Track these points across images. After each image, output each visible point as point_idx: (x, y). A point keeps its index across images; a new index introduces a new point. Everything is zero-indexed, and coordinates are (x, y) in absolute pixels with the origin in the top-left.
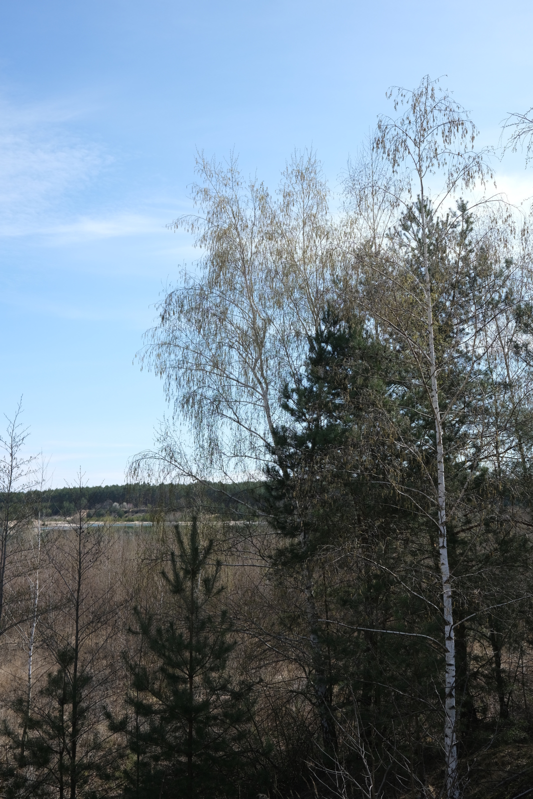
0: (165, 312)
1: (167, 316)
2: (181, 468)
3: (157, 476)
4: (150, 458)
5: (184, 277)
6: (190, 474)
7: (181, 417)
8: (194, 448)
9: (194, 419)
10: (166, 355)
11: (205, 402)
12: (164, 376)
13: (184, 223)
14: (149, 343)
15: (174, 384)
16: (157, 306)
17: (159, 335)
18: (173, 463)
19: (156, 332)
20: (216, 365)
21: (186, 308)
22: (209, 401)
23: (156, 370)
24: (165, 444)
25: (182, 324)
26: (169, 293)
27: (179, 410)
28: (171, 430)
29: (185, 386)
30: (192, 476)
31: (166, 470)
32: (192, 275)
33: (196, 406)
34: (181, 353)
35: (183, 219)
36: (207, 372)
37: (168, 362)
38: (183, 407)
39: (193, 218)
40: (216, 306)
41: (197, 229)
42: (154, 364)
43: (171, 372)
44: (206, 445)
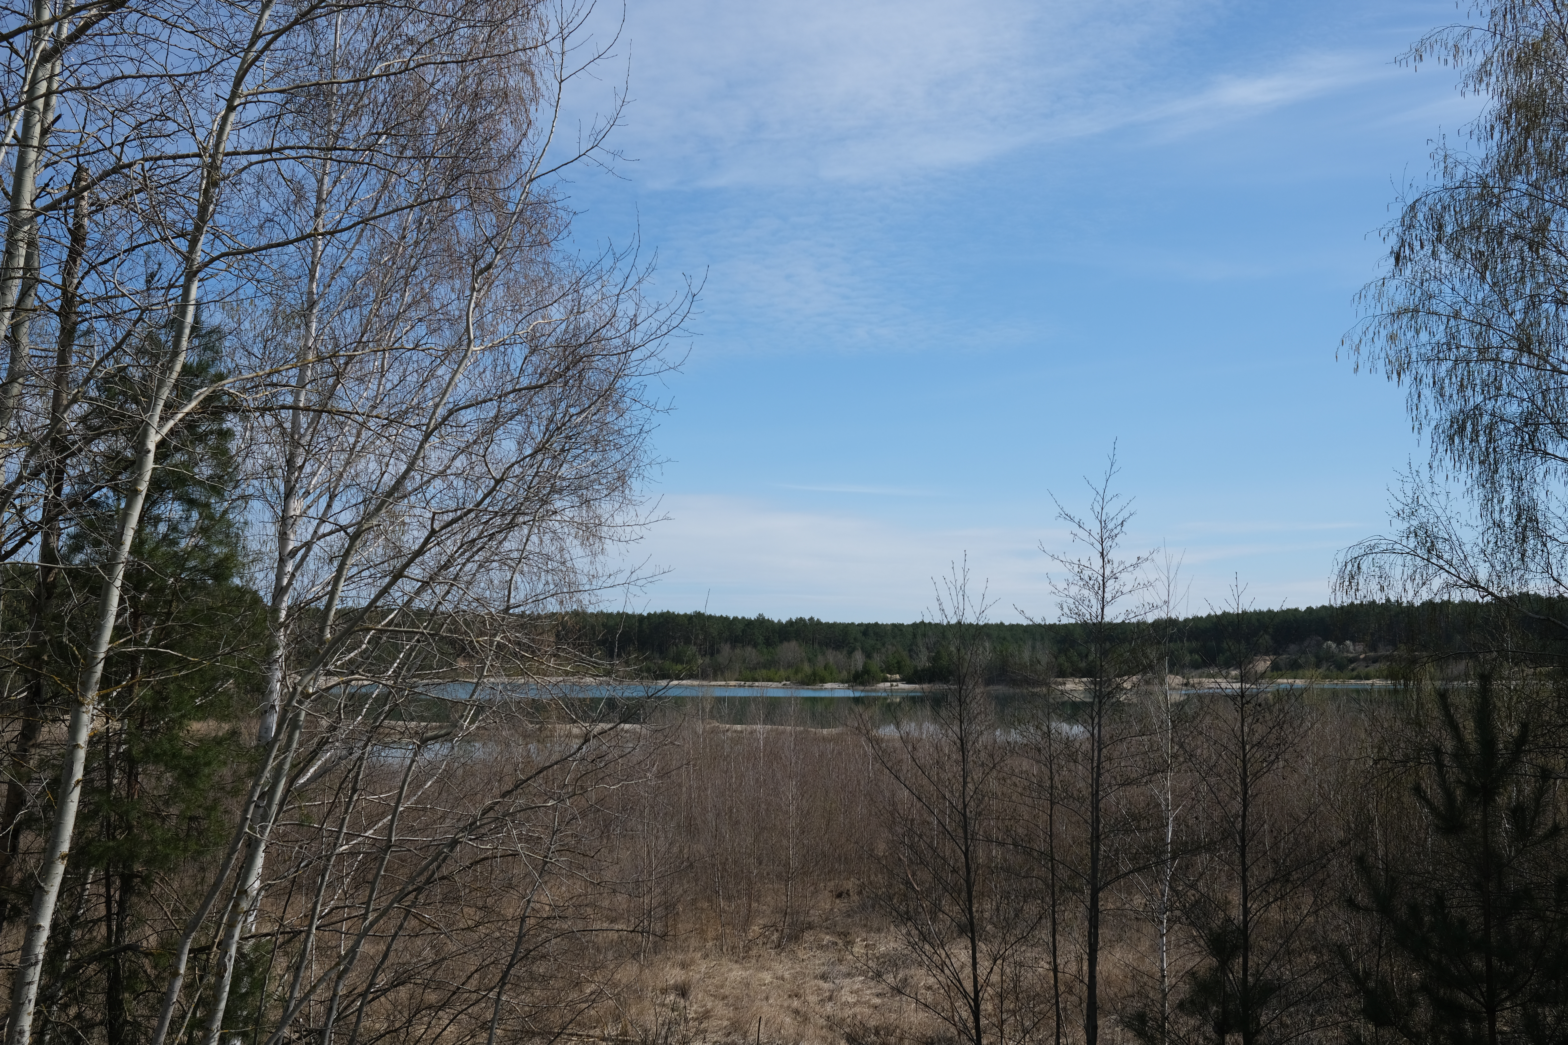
0: (1403, 245)
1: (1407, 252)
2: (1453, 571)
3: (1401, 589)
4: (1382, 552)
5: (1442, 165)
6: (1474, 584)
7: (1448, 463)
8: (1480, 529)
9: (1477, 466)
10: (1410, 335)
11: (1502, 429)
12: (1407, 379)
13: (1436, 47)
14: (1370, 312)
15: (1428, 393)
16: (1384, 233)
17: (1391, 294)
18: (1434, 560)
19: (1385, 288)
20: (1524, 347)
21: (1449, 230)
22: (1512, 426)
23: (1389, 367)
24: (1415, 523)
25: (1443, 266)
26: (1410, 202)
27: (1441, 449)
28: (1426, 494)
29: (1455, 397)
30: (1479, 587)
31: (1418, 576)
32: (1462, 157)
33: (1482, 439)
34: (1442, 328)
35: (1433, 39)
36: (1503, 362)
37: (1414, 350)
38: (1451, 439)
39: (1458, 31)
40: (1520, 216)
41: (1466, 55)
42: (1383, 355)
43: (1422, 370)
44: (1508, 521)
